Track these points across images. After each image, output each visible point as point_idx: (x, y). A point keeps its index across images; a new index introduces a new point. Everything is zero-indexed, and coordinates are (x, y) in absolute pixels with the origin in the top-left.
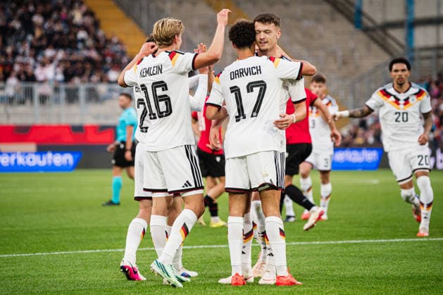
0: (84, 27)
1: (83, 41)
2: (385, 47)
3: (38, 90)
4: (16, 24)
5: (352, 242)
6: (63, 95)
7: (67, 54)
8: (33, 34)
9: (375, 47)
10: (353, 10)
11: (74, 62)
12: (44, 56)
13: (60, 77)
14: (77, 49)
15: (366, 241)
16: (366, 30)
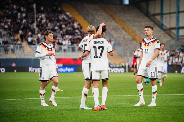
0: (77, 29)
1: (77, 33)
2: (170, 35)
3: (63, 47)
4: (56, 28)
5: (159, 95)
6: (71, 49)
7: (72, 37)
8: (63, 31)
9: (167, 35)
10: (160, 24)
11: (74, 39)
12: (65, 37)
13: (70, 44)
14: (75, 35)
15: (164, 95)
16: (164, 30)
